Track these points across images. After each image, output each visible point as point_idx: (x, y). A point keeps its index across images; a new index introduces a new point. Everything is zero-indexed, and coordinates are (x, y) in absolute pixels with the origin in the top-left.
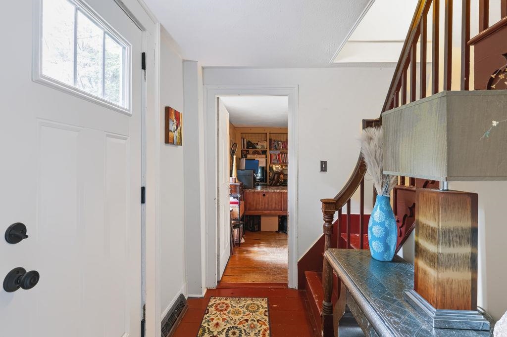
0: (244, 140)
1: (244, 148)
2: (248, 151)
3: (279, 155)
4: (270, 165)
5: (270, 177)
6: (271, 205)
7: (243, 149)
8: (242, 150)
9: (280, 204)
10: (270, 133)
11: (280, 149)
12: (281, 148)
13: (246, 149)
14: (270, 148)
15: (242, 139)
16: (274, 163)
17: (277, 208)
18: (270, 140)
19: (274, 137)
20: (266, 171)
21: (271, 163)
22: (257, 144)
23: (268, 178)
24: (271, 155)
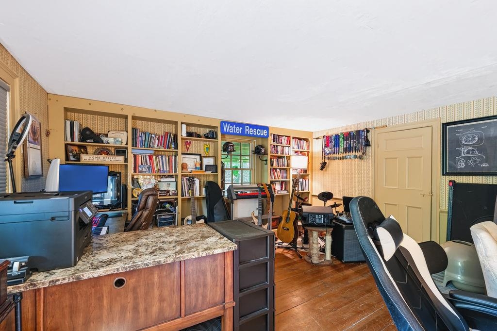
0: (72, 125)
1: (72, 139)
2: (84, 147)
3: (150, 158)
4: (133, 176)
5: (133, 196)
6: (146, 310)
7: (69, 141)
8: (66, 145)
9: (176, 298)
10: (134, 118)
11: (153, 147)
12: (156, 145)
13: (77, 141)
14: (134, 145)
15: (68, 123)
16: (141, 172)
17: (168, 313)
18: (134, 130)
19: (142, 126)
20: (126, 187)
21: (135, 171)
22: (106, 136)
23: (130, 199)
24: (135, 156)
